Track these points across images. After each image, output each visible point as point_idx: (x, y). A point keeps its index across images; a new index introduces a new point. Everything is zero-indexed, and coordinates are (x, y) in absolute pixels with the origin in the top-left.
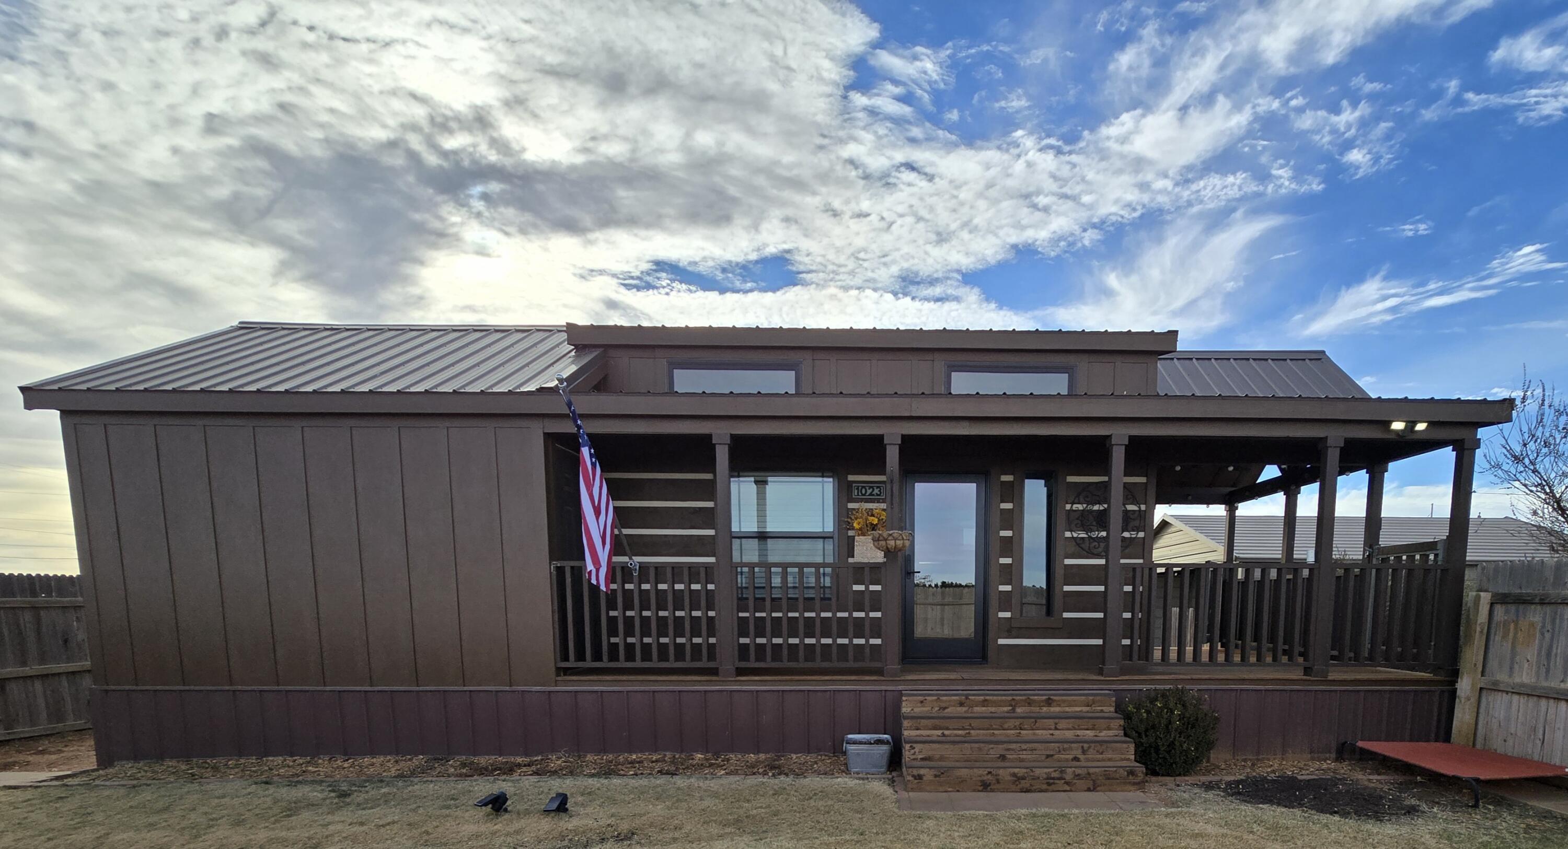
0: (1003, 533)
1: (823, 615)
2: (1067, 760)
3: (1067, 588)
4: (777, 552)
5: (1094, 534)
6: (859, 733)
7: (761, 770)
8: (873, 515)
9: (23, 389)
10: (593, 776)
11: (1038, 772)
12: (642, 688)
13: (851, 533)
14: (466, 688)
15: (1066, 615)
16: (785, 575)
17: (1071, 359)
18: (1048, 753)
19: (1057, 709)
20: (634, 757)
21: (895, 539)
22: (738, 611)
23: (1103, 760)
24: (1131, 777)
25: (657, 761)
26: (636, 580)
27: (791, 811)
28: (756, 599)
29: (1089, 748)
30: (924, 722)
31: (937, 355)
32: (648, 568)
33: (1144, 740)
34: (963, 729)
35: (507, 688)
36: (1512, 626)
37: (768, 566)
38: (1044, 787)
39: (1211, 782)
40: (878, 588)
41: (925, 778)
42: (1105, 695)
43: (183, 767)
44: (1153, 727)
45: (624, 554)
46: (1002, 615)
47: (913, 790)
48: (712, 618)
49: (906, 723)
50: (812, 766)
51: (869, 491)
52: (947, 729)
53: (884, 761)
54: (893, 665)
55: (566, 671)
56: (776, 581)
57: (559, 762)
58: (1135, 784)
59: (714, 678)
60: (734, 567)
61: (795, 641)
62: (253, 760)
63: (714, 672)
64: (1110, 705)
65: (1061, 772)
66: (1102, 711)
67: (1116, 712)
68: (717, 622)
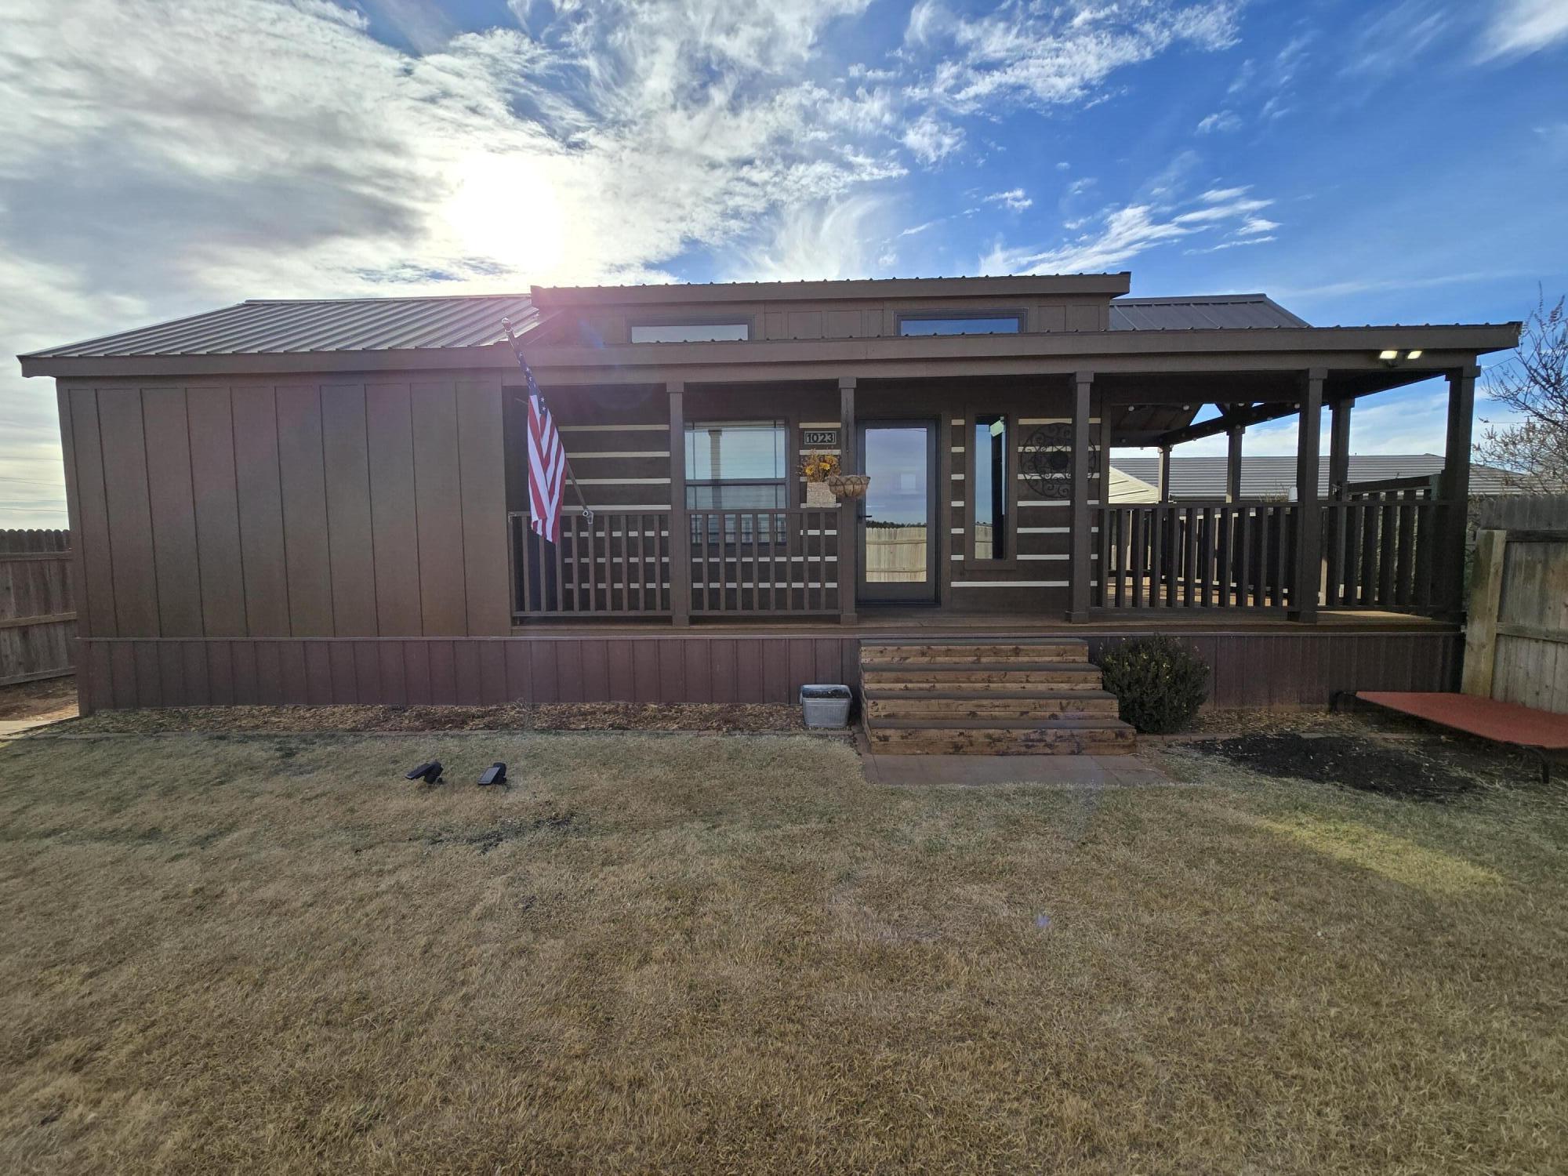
0: (955, 477)
1: (778, 559)
2: (1043, 718)
3: (1020, 530)
4: (731, 499)
5: (1048, 476)
6: (816, 683)
7: (715, 725)
8: (825, 461)
9: (21, 358)
10: (542, 731)
11: (1015, 733)
12: (598, 638)
13: (803, 479)
14: (425, 638)
15: (1020, 557)
16: (738, 521)
17: (1021, 304)
18: (1025, 710)
19: (1026, 659)
20: (588, 706)
21: (854, 484)
22: (692, 557)
23: (1084, 718)
24: (1120, 739)
25: (610, 712)
26: (591, 529)
27: (747, 783)
28: (709, 545)
29: (1068, 704)
30: (886, 675)
31: (888, 305)
32: (602, 517)
33: (1127, 695)
34: (928, 681)
35: (464, 638)
36: (1539, 567)
37: (722, 514)
38: (1023, 749)
39: (1204, 741)
40: (834, 532)
41: (891, 740)
42: (1076, 644)
43: (155, 717)
44: (1138, 681)
45: (578, 503)
46: (955, 558)
47: (878, 752)
48: (667, 564)
49: (867, 676)
50: (767, 719)
51: (820, 438)
52: (911, 682)
53: (844, 715)
54: (849, 611)
55: (523, 621)
56: (730, 526)
57: (513, 713)
58: (1124, 747)
59: (669, 627)
60: (688, 515)
61: (749, 585)
62: (222, 708)
63: (668, 620)
64: (1083, 655)
65: (1042, 733)
66: (1074, 661)
67: (1090, 661)
68: (670, 567)
